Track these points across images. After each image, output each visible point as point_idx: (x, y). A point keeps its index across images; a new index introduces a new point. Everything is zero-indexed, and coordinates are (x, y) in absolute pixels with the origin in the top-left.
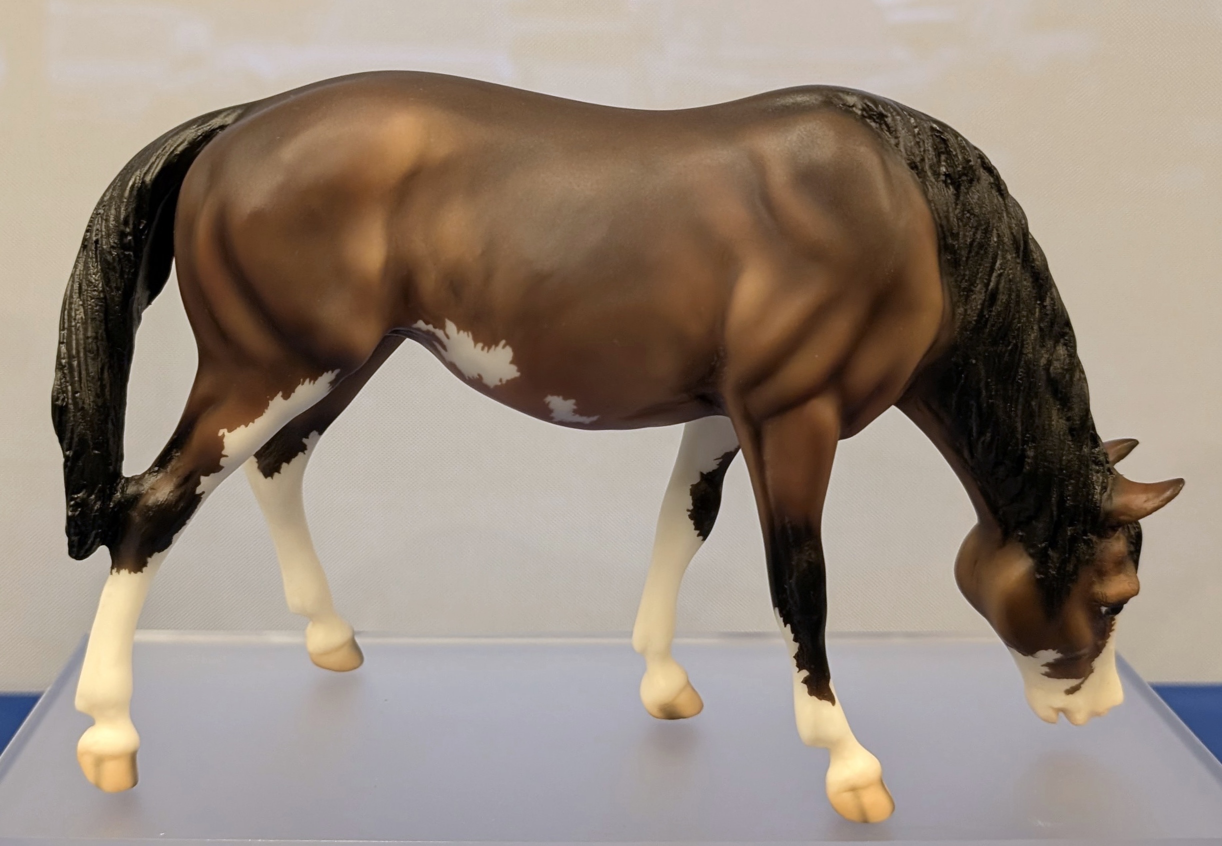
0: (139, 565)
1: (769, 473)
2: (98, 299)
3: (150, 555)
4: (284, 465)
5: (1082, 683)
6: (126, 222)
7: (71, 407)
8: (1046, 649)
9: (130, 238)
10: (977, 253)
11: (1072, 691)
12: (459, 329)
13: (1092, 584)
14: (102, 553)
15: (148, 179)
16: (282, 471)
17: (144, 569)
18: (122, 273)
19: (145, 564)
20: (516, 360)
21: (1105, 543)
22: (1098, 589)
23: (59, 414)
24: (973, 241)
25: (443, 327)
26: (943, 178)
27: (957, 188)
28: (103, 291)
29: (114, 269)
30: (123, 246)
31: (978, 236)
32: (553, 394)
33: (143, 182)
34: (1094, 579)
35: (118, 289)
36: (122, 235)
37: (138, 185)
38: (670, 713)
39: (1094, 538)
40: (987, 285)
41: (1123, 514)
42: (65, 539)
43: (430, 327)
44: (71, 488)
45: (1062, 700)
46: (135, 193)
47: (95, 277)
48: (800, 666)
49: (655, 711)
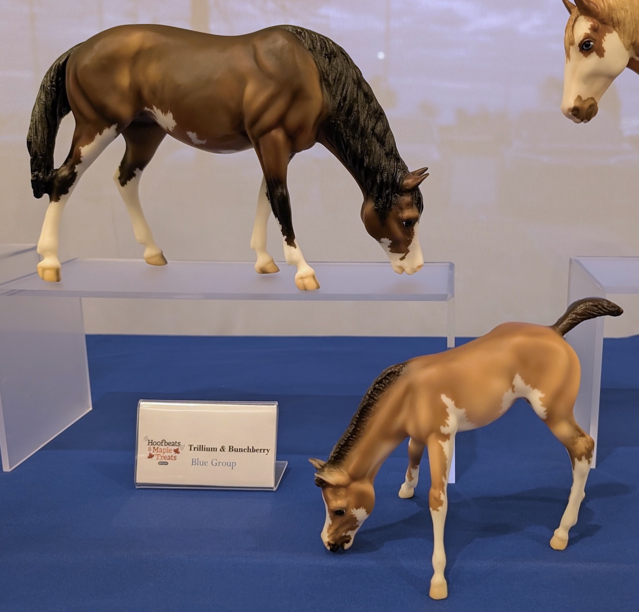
0: (57, 199)
1: (263, 159)
2: (43, 104)
3: (61, 195)
4: (128, 182)
5: (405, 255)
6: (53, 78)
7: (33, 141)
8: (384, 238)
9: (54, 83)
10: (337, 83)
11: (402, 259)
12: (157, 108)
13: (398, 213)
14: (46, 196)
15: (61, 63)
16: (128, 184)
17: (59, 201)
18: (51, 95)
19: (59, 199)
20: (174, 118)
21: (403, 198)
22: (400, 215)
23: (29, 144)
24: (336, 78)
25: (152, 108)
26: (324, 55)
27: (330, 59)
28: (45, 102)
29: (48, 94)
30: (52, 86)
31: (337, 76)
32: (189, 131)
33: (59, 64)
34: (399, 211)
35: (50, 101)
36: (51, 82)
37: (58, 65)
38: (263, 271)
39: (398, 196)
40: (342, 94)
41: (407, 186)
42: (32, 190)
43: (149, 109)
44: (33, 171)
45: (399, 263)
46: (56, 67)
47: (43, 97)
48: (284, 234)
49: (258, 271)
